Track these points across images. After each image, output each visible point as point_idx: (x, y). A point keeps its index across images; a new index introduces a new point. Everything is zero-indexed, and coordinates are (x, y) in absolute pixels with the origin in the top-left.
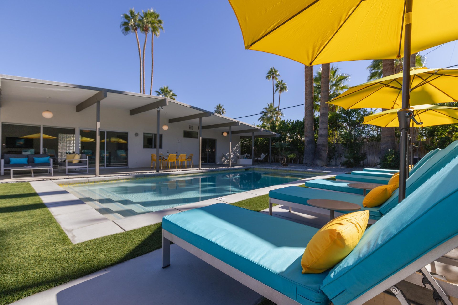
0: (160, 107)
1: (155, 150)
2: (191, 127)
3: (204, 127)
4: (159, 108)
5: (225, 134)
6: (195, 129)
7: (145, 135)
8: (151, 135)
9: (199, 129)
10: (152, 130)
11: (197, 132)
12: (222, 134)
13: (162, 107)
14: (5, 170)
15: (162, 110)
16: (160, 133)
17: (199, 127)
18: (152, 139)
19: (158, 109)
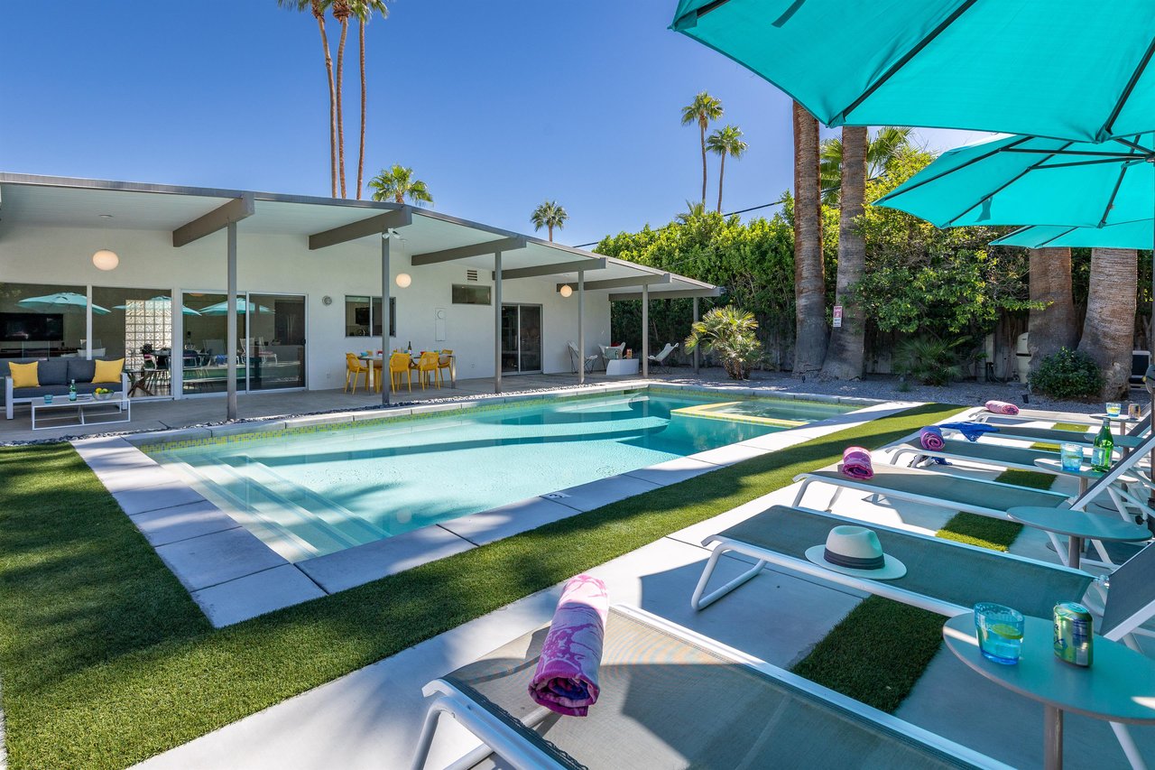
0: (391, 230)
1: (379, 339)
2: (472, 275)
3: (508, 274)
4: (387, 232)
5: (567, 291)
6: (484, 280)
7: (350, 300)
8: (365, 300)
9: (494, 279)
10: (369, 288)
11: (490, 288)
12: (559, 290)
13: (396, 230)
14: (15, 404)
15: (396, 236)
16: (391, 295)
17: (494, 273)
18: (369, 308)
19: (386, 236)
